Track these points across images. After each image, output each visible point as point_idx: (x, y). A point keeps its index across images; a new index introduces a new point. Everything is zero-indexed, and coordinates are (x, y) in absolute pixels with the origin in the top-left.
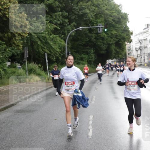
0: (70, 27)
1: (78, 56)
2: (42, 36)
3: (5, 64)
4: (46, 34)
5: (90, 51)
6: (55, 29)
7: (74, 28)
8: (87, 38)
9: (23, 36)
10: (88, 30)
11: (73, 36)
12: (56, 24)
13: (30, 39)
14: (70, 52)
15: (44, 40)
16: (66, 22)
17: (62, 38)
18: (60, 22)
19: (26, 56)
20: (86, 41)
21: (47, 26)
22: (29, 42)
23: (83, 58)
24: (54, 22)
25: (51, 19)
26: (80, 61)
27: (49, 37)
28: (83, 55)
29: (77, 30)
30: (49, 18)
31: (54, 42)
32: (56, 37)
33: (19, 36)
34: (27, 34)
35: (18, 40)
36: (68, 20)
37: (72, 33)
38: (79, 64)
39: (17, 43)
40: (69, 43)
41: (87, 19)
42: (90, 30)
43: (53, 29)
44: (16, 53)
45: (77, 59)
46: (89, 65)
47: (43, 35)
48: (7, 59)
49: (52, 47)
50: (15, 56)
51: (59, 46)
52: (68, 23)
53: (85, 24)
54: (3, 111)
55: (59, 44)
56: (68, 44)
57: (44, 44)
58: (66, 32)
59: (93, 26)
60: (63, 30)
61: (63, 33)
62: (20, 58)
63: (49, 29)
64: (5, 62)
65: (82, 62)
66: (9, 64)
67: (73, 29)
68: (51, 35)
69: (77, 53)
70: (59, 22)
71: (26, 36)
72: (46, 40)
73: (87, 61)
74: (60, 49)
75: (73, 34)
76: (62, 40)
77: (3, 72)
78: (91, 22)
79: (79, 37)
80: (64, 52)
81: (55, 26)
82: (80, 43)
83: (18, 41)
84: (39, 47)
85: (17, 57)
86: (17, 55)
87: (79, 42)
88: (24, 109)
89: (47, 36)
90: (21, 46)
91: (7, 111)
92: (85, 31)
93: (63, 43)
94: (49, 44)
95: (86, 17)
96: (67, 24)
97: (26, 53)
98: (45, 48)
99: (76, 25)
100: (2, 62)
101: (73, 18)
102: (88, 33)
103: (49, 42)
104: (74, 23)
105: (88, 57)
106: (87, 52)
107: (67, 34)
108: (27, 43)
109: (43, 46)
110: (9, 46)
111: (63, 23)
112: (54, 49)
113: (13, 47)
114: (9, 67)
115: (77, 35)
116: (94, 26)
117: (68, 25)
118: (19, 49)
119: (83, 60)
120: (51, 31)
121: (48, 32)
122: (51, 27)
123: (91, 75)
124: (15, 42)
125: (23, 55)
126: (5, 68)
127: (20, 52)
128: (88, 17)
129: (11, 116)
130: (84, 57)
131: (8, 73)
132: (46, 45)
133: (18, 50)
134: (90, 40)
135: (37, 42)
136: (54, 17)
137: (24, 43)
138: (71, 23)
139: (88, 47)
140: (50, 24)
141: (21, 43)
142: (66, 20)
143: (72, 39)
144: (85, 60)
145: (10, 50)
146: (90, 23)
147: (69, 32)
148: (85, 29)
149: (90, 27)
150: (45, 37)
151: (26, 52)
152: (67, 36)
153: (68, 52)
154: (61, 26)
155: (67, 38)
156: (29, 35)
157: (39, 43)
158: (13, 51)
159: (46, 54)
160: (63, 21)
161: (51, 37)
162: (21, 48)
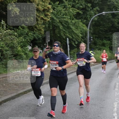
0: (93, 12)
1: (100, 42)
2: (64, 21)
3: (27, 48)
4: (68, 19)
5: (112, 37)
6: (78, 13)
7: (97, 13)
8: (110, 24)
9: (45, 20)
10: (111, 15)
11: (95, 21)
12: (78, 8)
13: (52, 23)
14: (91, 38)
15: (66, 24)
16: (89, 7)
17: (84, 23)
18: (83, 7)
19: (48, 40)
20: (109, 26)
21: (69, 11)
22: (51, 26)
23: (104, 44)
24: (76, 6)
25: (74, 4)
26: (101, 47)
27: (71, 22)
28: (105, 41)
29: (100, 15)
30: (71, 2)
31: (76, 27)
32: (78, 22)
33: (41, 20)
34: (50, 19)
35: (40, 24)
36: (91, 5)
37: (94, 18)
38: (101, 50)
39: (39, 27)
40: (92, 28)
41: (111, 4)
42: (114, 15)
43: (76, 14)
44: (38, 37)
45: (99, 45)
46: (111, 51)
47: (65, 19)
48: (29, 43)
49: (73, 32)
50: (37, 40)
51: (81, 31)
52: (91, 8)
53: (109, 9)
54: (25, 94)
55: (81, 29)
56: (90, 29)
57: (66, 28)
58: (88, 16)
59: (116, 10)
60: (85, 15)
61: (85, 17)
62: (41, 43)
63: (72, 14)
64: (26, 46)
65: (103, 48)
66: (30, 48)
67: (95, 14)
68: (73, 19)
69: (99, 39)
70: (81, 7)
71: (49, 20)
72: (68, 24)
73: (109, 48)
74: (82, 34)
75: (96, 19)
76: (84, 25)
77: (25, 56)
78: (115, 6)
79: (101, 23)
80: (85, 37)
81: (78, 11)
82: (102, 29)
83: (39, 26)
84: (61, 31)
85: (38, 42)
86: (38, 39)
87: (101, 27)
88: (46, 93)
89: (69, 21)
90: (43, 30)
91: (29, 95)
92: (108, 16)
93: (85, 28)
94: (71, 29)
95: (110, 2)
96: (89, 9)
97: (47, 38)
98: (67, 32)
99: (99, 9)
100: (24, 46)
101: (97, 2)
102: (111, 18)
103: (71, 26)
104: (97, 8)
105: (110, 43)
106: (109, 37)
107: (89, 19)
108: (49, 27)
109: (65, 31)
110: (31, 30)
111: (85, 8)
112: (76, 34)
113: (35, 31)
114: (31, 51)
115: (99, 20)
116: (118, 11)
117: (91, 10)
118: (41, 34)
119: (105, 46)
120: (74, 15)
121: (70, 17)
122: (73, 12)
123: (113, 62)
124: (37, 26)
125: (44, 39)
126: (27, 52)
127: (41, 37)
128: (112, 2)
129: (33, 99)
130: (106, 43)
131: (29, 57)
132: (67, 30)
133: (39, 34)
134: (113, 25)
135: (59, 26)
136: (77, 2)
137: (46, 27)
138: (94, 8)
139: (110, 33)
140: (72, 8)
141: (43, 27)
142: (89, 5)
143: (94, 24)
144: (107, 46)
145: (31, 34)
146: (113, 8)
147: (92, 17)
148: (108, 14)
149: (114, 12)
150: (67, 22)
151: (48, 36)
152: (90, 21)
153: (89, 37)
154: (83, 11)
155: (89, 23)
156: (51, 20)
157: (61, 27)
158: (35, 35)
159: (67, 38)
160: (85, 5)
161: (73, 21)
162: (43, 32)
